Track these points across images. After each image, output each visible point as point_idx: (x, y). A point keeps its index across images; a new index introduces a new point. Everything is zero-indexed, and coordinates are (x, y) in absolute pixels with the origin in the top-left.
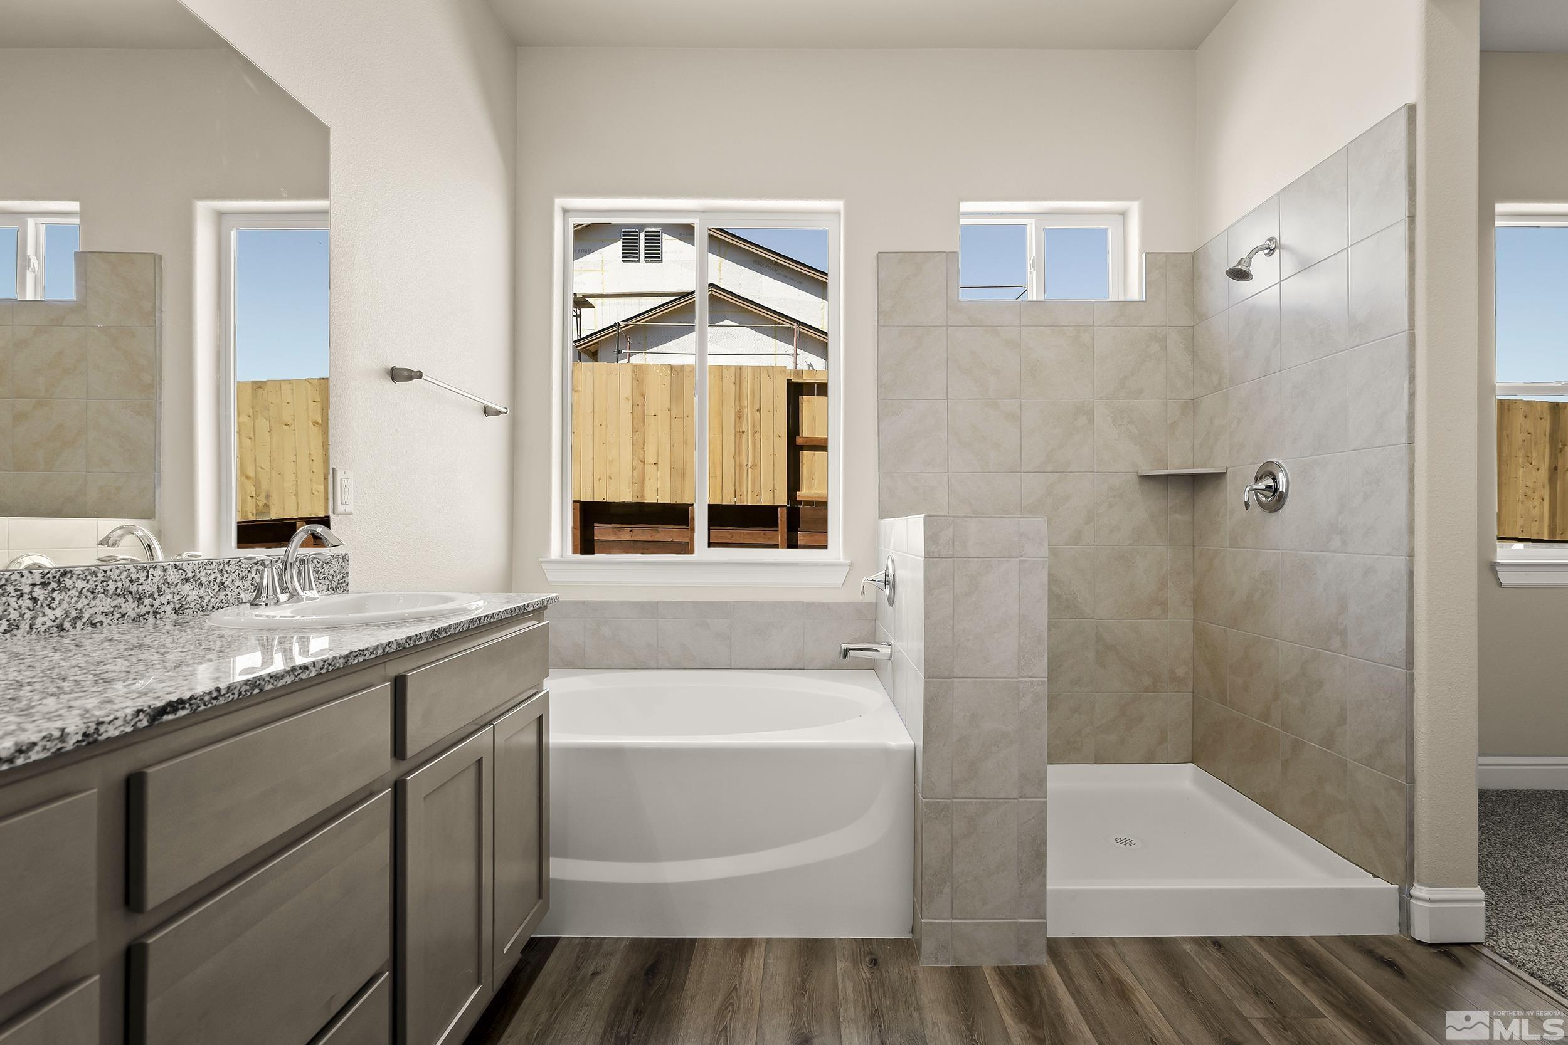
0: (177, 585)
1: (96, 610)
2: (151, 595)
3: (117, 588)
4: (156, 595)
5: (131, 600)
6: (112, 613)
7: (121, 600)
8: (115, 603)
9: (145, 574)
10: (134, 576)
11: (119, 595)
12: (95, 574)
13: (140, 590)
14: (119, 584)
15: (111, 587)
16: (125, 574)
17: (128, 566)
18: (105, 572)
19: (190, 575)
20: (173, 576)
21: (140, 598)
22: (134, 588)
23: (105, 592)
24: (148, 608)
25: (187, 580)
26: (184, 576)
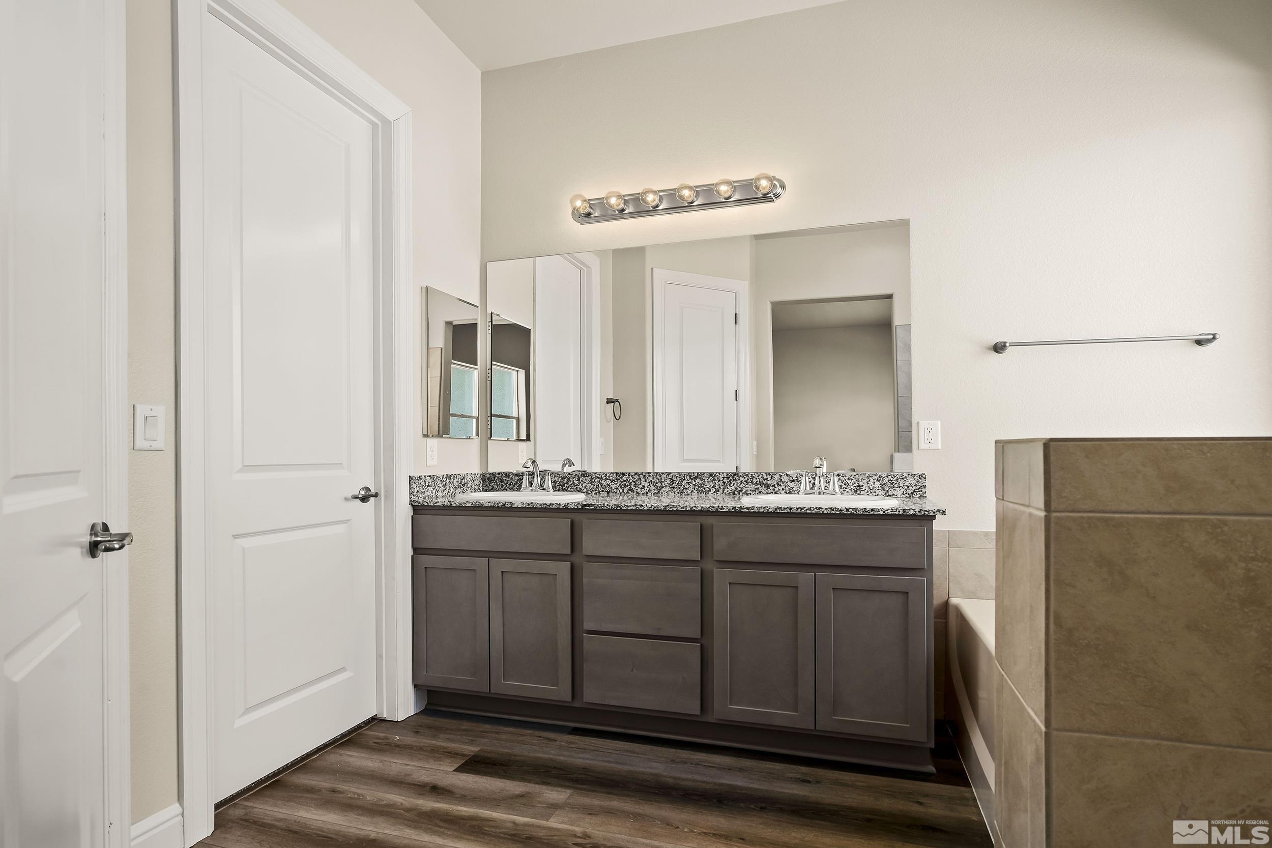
0: (787, 483)
1: (748, 489)
2: (774, 486)
3: (757, 481)
4: (776, 486)
5: (764, 487)
6: (755, 491)
7: (759, 486)
8: (756, 487)
9: (770, 477)
10: (765, 478)
11: (758, 484)
12: (747, 475)
13: (768, 483)
14: (758, 480)
15: (755, 481)
16: (761, 476)
17: (762, 473)
18: (752, 475)
19: (795, 478)
20: (785, 479)
21: (768, 486)
22: (765, 482)
23: (752, 482)
24: (772, 491)
25: (793, 481)
26: (791, 479)
